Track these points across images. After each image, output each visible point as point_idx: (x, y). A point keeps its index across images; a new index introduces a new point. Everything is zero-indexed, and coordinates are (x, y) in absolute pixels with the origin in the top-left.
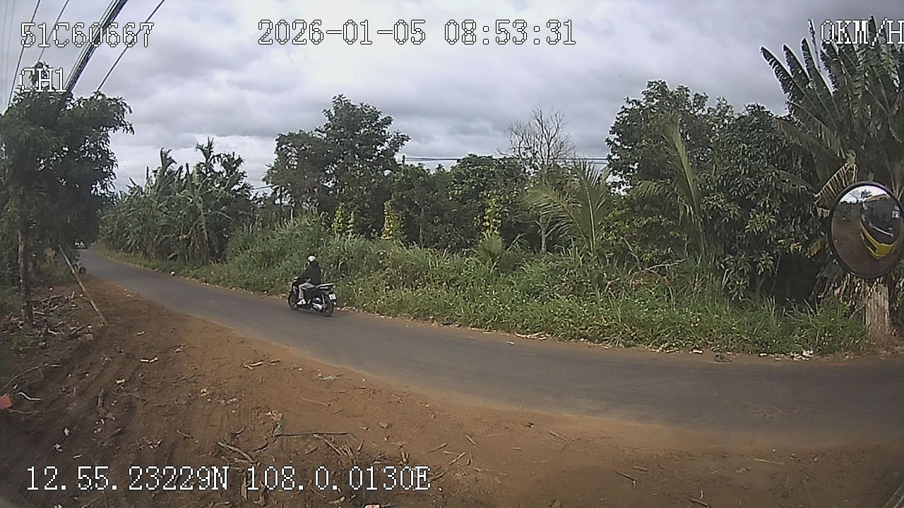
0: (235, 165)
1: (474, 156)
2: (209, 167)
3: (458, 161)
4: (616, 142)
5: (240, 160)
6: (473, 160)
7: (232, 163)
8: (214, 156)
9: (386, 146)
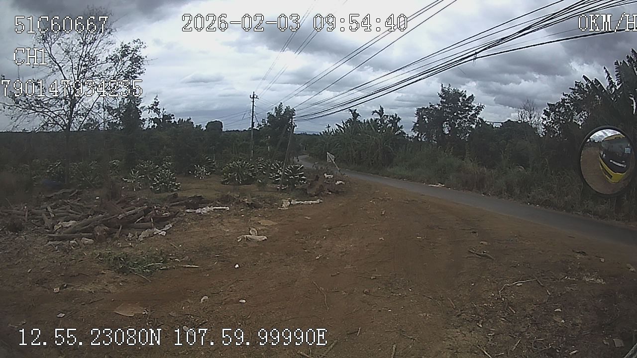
0: (396, 121)
1: (510, 121)
2: (382, 121)
5: (399, 119)
7: (395, 120)
8: (385, 116)
9: (473, 112)
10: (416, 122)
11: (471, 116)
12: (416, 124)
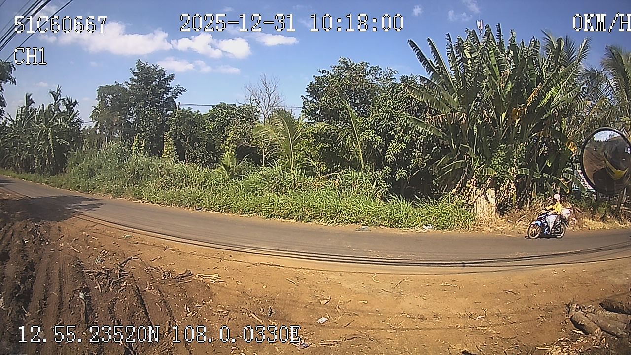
0: (72, 106)
1: (224, 104)
2: (56, 107)
3: (213, 106)
4: (308, 97)
5: (76, 102)
8: (60, 99)
9: (170, 95)
10: (96, 107)
11: (166, 100)
12: (96, 109)
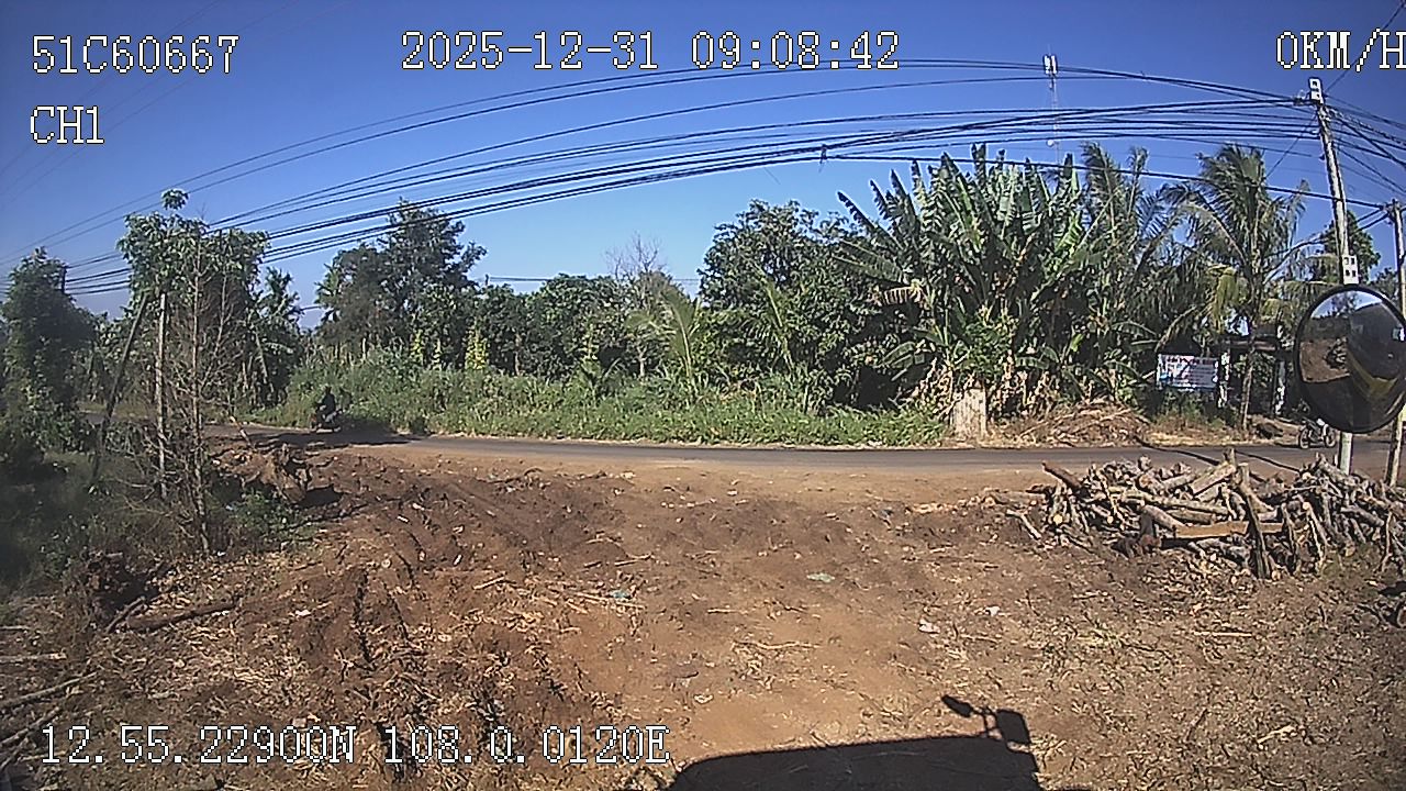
1: (567, 276)
3: (550, 281)
4: (708, 273)
5: (288, 278)
6: (566, 281)
9: (457, 259)
12: (323, 288)
